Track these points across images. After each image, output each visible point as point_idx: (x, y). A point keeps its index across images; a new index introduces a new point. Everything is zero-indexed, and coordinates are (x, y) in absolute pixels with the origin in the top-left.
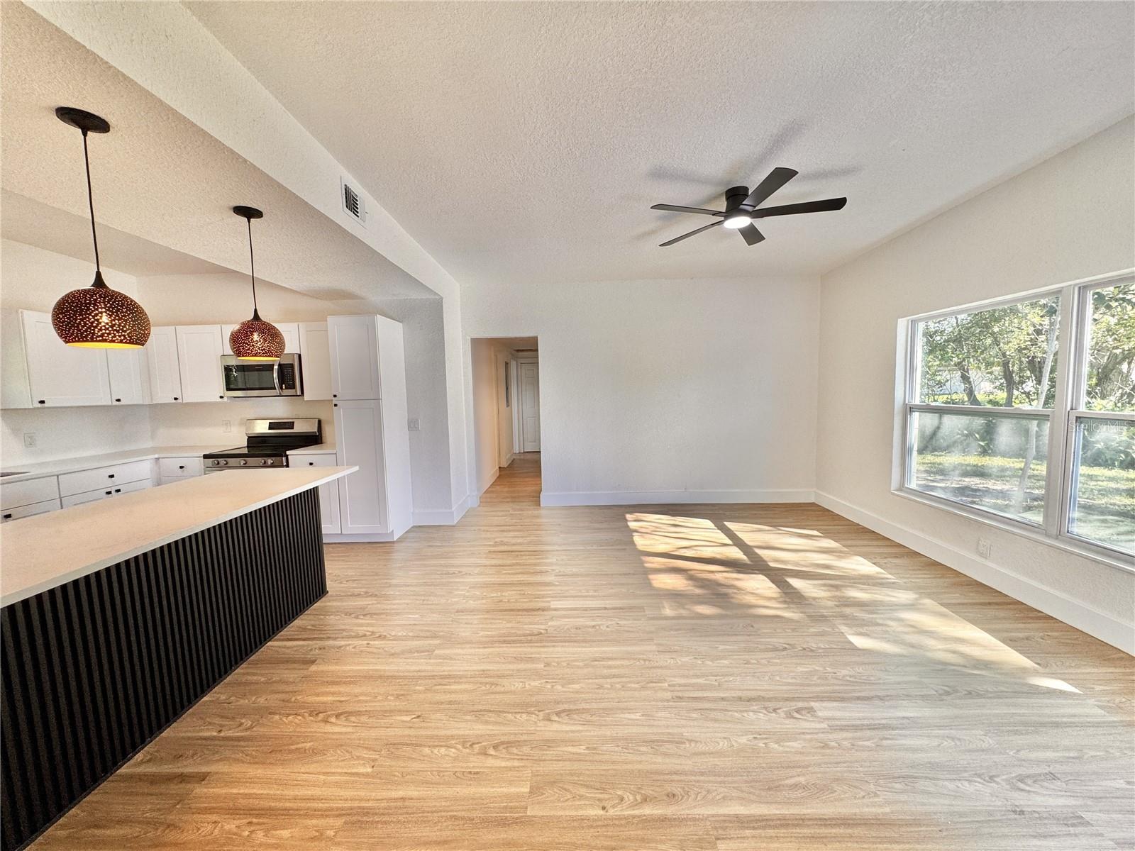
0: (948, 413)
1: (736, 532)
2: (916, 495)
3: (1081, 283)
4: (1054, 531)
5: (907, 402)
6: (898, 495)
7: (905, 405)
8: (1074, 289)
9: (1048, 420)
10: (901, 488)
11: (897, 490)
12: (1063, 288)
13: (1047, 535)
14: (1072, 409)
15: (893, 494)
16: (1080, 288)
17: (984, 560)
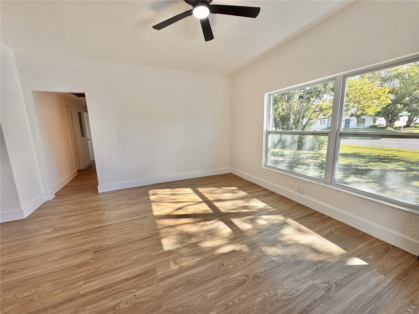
0: (284, 134)
1: (203, 194)
2: (271, 168)
3: (343, 74)
4: (329, 181)
5: (267, 130)
6: (265, 169)
7: (267, 131)
8: (341, 76)
9: (328, 136)
10: (266, 165)
11: (264, 167)
12: (336, 76)
13: (326, 183)
14: (337, 130)
15: (263, 168)
16: (343, 76)
17: (301, 194)
